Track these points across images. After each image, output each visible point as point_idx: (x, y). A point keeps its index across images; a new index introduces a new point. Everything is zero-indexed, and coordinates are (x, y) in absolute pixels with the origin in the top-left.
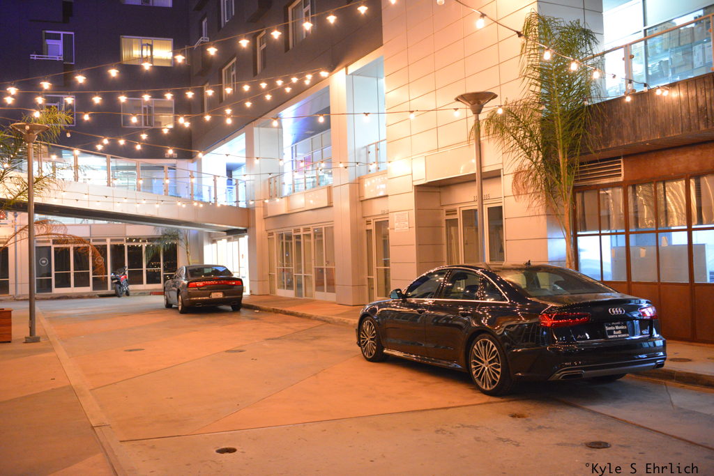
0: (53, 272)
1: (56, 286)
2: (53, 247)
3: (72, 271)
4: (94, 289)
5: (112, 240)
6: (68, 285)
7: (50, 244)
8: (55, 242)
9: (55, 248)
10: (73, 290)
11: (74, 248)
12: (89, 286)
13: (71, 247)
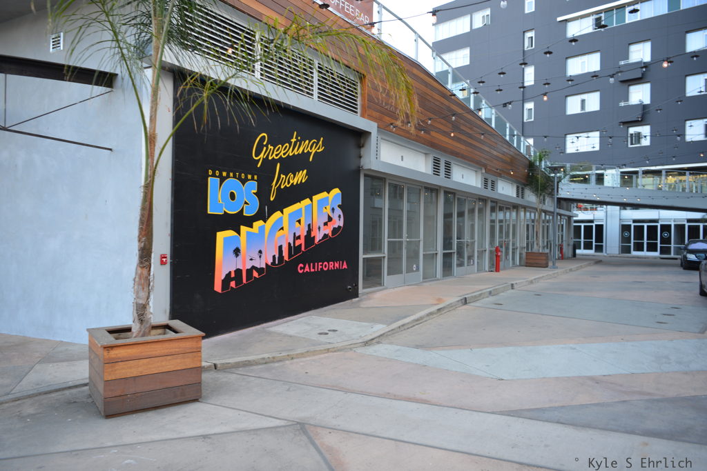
1: (634, 250)
2: (633, 225)
3: (645, 241)
4: (661, 253)
5: (675, 222)
6: (643, 250)
7: (631, 223)
8: (635, 221)
9: (635, 226)
10: (645, 253)
11: (648, 226)
12: (656, 251)
13: (645, 225)
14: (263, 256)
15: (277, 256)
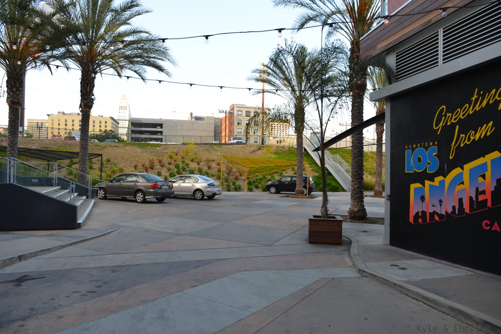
14: (443, 205)
15: (457, 207)
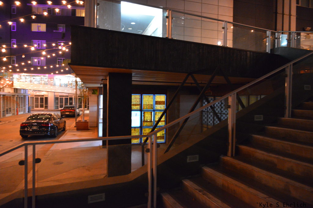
0: (59, 104)
3: (64, 104)
5: (74, 96)
8: (60, 96)
9: (60, 98)
11: (65, 98)
13: (64, 98)
